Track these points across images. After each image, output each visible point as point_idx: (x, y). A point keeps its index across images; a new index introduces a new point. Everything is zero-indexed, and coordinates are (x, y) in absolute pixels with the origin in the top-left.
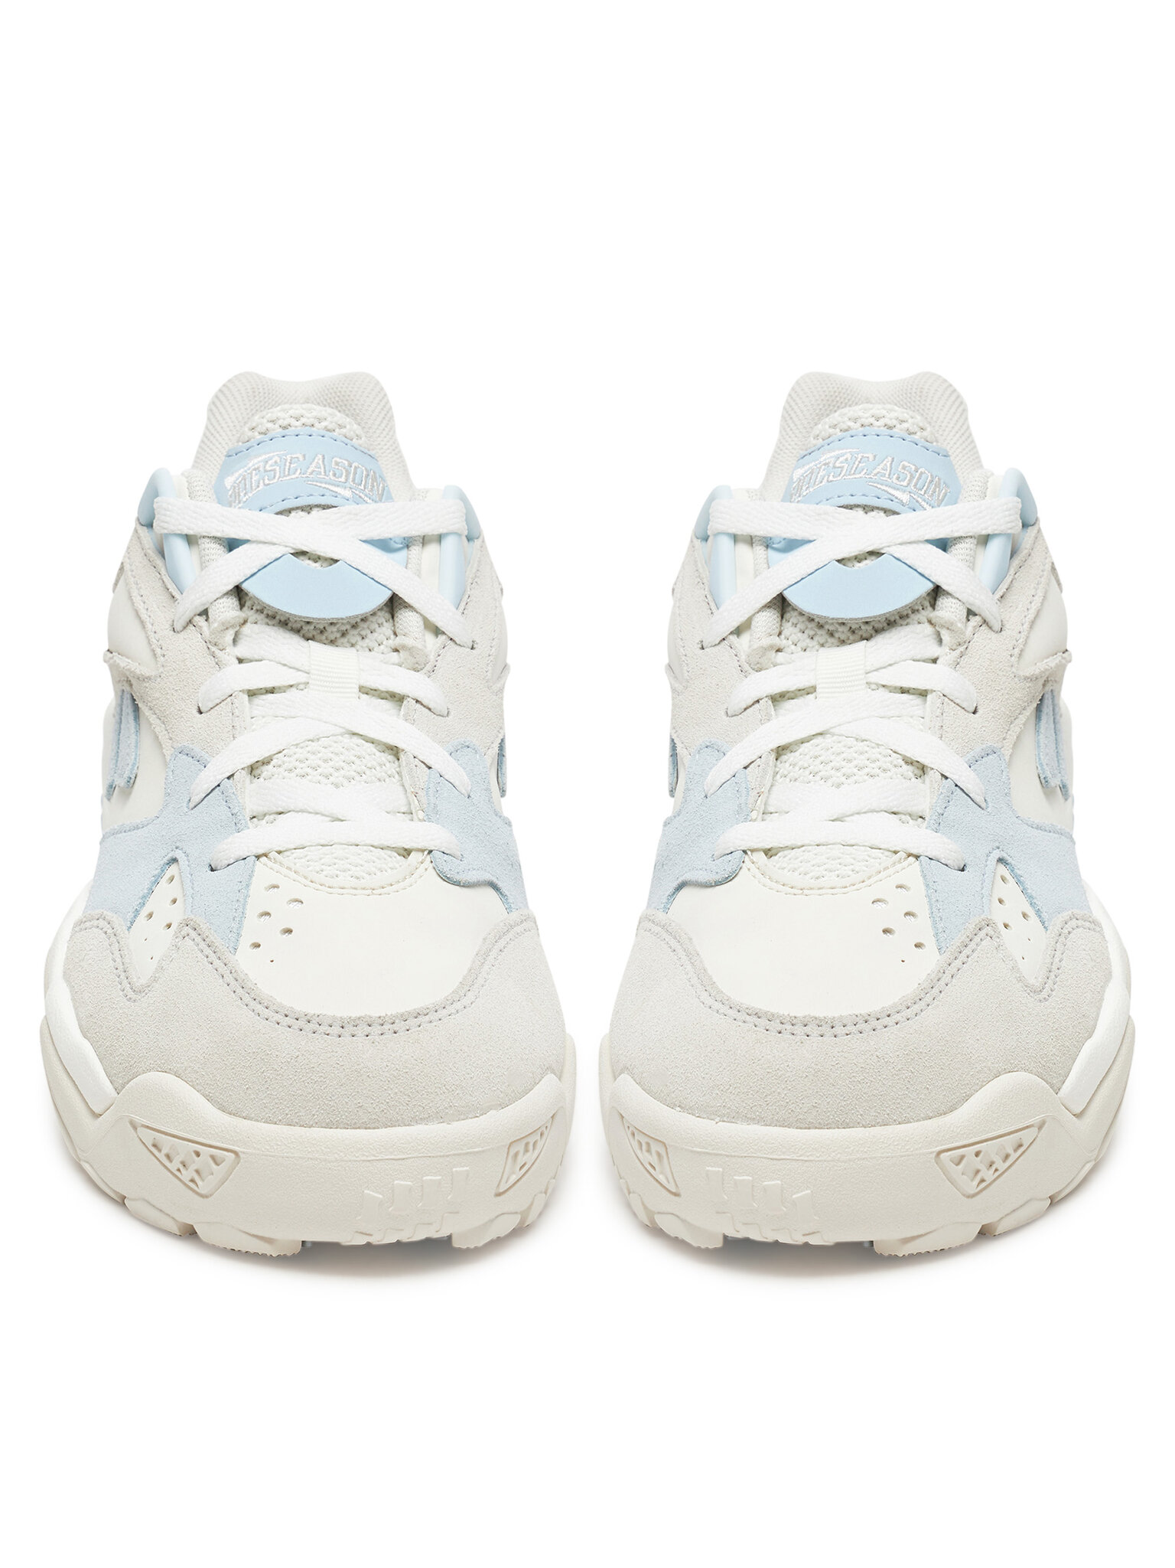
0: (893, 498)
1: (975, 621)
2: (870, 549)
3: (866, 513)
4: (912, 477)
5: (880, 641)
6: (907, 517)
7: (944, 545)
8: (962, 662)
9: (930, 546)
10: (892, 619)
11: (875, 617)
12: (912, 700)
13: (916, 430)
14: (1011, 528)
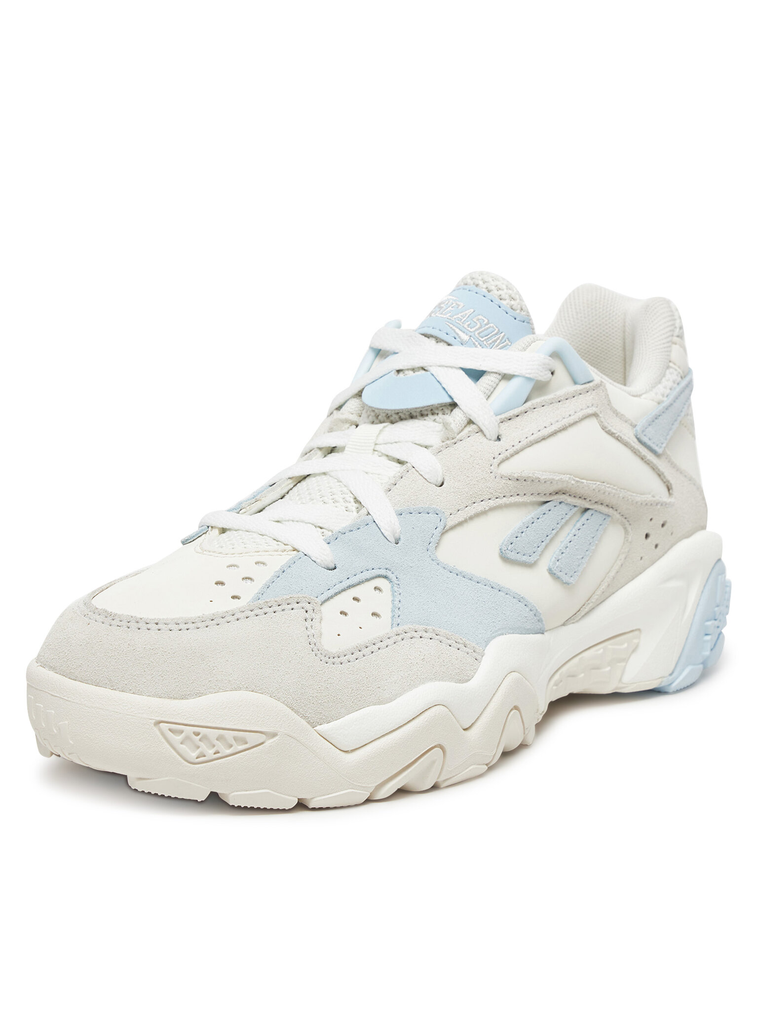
0: (457, 337)
1: (472, 427)
2: (421, 365)
3: (437, 342)
4: (481, 327)
5: (400, 425)
6: (457, 349)
7: (476, 375)
8: (445, 451)
9: (462, 372)
10: (414, 414)
11: (402, 410)
12: (397, 467)
13: (506, 298)
14: (529, 374)
